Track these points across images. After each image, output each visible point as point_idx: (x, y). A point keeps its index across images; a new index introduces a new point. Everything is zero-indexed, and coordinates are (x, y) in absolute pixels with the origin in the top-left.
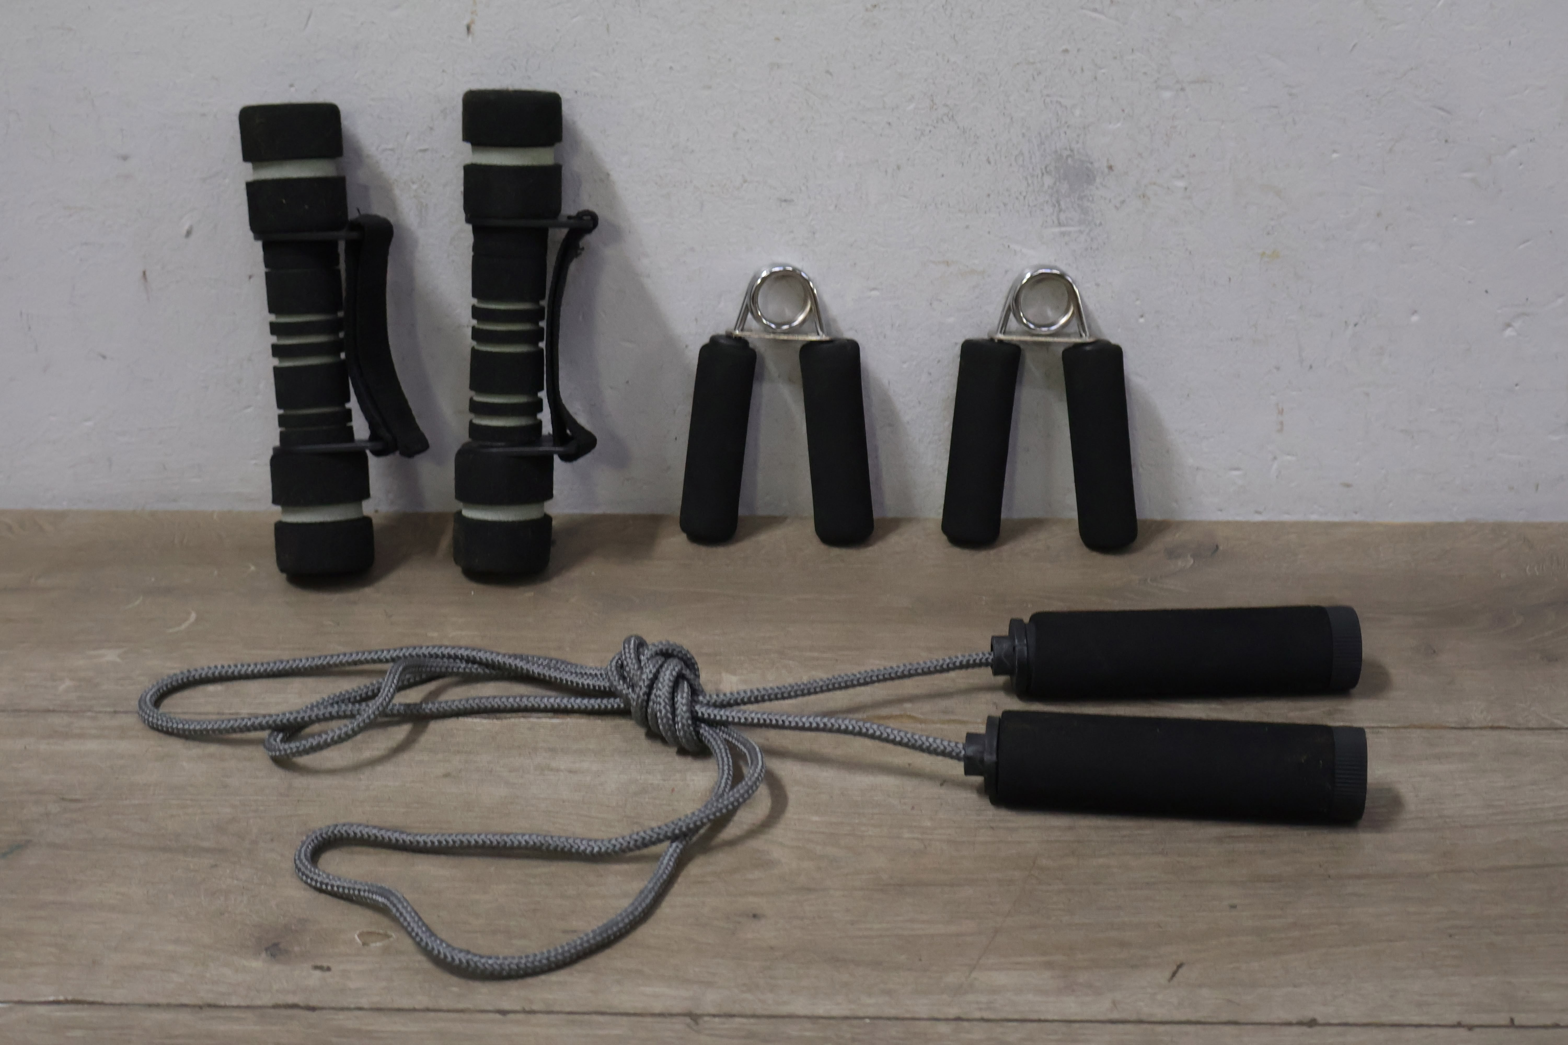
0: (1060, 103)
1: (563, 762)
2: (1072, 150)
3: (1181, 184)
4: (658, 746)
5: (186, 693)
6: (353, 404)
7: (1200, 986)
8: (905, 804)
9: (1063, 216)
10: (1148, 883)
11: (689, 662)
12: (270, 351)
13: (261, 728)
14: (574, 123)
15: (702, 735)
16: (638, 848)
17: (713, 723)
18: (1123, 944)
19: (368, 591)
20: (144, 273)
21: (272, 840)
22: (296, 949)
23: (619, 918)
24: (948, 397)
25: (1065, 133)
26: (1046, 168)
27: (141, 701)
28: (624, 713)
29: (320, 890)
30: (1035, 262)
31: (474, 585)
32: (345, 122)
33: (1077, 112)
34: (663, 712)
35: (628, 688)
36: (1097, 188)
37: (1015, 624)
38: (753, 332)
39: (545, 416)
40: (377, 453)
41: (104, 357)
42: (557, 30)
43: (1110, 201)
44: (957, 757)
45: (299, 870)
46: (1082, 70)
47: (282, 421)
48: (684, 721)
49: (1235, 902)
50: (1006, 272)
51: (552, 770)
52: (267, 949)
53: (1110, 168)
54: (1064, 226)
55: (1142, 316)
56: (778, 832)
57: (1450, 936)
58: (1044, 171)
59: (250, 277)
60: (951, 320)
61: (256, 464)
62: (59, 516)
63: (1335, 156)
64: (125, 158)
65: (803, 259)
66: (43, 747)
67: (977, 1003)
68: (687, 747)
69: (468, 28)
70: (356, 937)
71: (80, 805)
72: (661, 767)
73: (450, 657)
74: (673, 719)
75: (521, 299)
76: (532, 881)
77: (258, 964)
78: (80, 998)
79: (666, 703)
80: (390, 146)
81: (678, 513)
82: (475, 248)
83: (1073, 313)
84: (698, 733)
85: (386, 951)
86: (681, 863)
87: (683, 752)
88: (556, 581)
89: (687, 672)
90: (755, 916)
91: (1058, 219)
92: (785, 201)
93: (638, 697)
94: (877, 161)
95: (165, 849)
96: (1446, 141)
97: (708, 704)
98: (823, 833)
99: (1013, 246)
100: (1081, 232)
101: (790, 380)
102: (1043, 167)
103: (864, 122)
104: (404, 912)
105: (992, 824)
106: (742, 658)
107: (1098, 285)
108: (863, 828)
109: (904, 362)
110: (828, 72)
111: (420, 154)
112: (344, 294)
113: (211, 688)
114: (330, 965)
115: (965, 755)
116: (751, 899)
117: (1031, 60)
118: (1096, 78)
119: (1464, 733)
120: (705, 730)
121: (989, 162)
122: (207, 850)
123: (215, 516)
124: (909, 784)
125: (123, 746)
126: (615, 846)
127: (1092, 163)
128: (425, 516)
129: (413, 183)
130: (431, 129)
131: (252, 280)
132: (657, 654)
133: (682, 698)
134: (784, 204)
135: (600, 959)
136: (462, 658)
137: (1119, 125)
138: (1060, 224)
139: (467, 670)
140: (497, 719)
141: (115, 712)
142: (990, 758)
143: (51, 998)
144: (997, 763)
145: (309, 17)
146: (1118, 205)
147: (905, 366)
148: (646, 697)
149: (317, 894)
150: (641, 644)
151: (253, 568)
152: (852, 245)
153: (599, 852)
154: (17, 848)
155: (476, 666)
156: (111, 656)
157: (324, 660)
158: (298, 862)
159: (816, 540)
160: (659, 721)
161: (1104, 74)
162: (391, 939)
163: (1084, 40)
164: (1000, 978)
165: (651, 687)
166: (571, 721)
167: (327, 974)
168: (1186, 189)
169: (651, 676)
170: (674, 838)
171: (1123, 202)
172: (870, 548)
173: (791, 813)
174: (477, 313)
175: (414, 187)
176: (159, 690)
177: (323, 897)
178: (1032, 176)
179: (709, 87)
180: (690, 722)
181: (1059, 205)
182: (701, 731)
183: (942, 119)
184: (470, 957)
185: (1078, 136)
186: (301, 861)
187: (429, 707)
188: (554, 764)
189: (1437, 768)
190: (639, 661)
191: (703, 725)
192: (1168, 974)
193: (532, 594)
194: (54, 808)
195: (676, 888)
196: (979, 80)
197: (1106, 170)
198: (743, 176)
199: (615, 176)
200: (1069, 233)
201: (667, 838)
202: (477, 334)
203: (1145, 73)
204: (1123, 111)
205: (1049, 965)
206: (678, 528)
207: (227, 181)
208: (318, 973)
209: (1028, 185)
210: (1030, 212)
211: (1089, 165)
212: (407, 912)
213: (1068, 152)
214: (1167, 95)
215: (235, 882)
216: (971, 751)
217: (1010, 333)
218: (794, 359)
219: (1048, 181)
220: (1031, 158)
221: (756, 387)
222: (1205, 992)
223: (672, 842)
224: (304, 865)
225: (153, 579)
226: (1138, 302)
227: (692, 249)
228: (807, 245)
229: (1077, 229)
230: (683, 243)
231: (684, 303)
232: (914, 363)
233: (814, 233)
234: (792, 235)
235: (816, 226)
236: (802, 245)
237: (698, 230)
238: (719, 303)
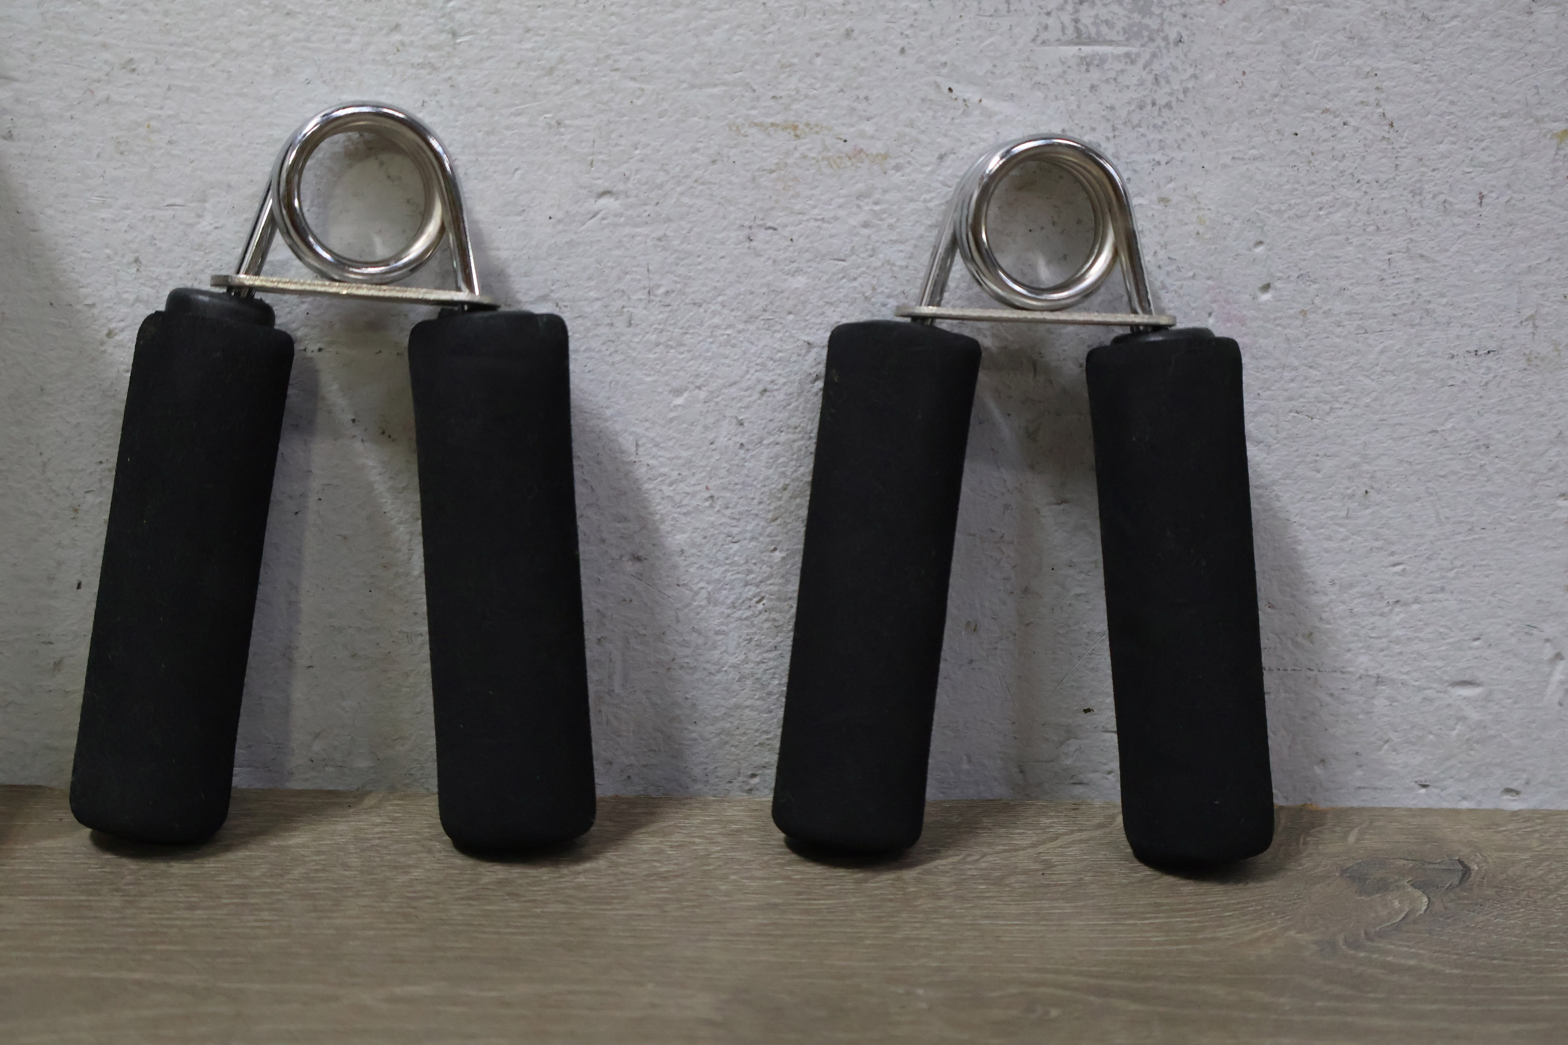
9: (1088, 15)
24: (785, 488)
38: (287, 280)
50: (941, 157)
54: (1091, 41)
55: (1266, 288)
60: (798, 282)
83: (1118, 253)
91: (1076, 21)
100: (1131, 59)
107: (1164, 200)
109: (677, 392)
138: (1080, 39)
147: (679, 401)
152: (551, 71)
159: (442, 844)
200: (1102, 60)
206: (70, 817)
218: (394, 380)
226: (1260, 249)
227: (129, 66)
228: (435, 68)
229: (1122, 50)
230: (105, 46)
231: (106, 214)
232: (702, 395)
233: (455, 34)
234: (397, 37)
235: (458, 16)
236: (422, 66)
237: (145, 11)
238: (199, 216)
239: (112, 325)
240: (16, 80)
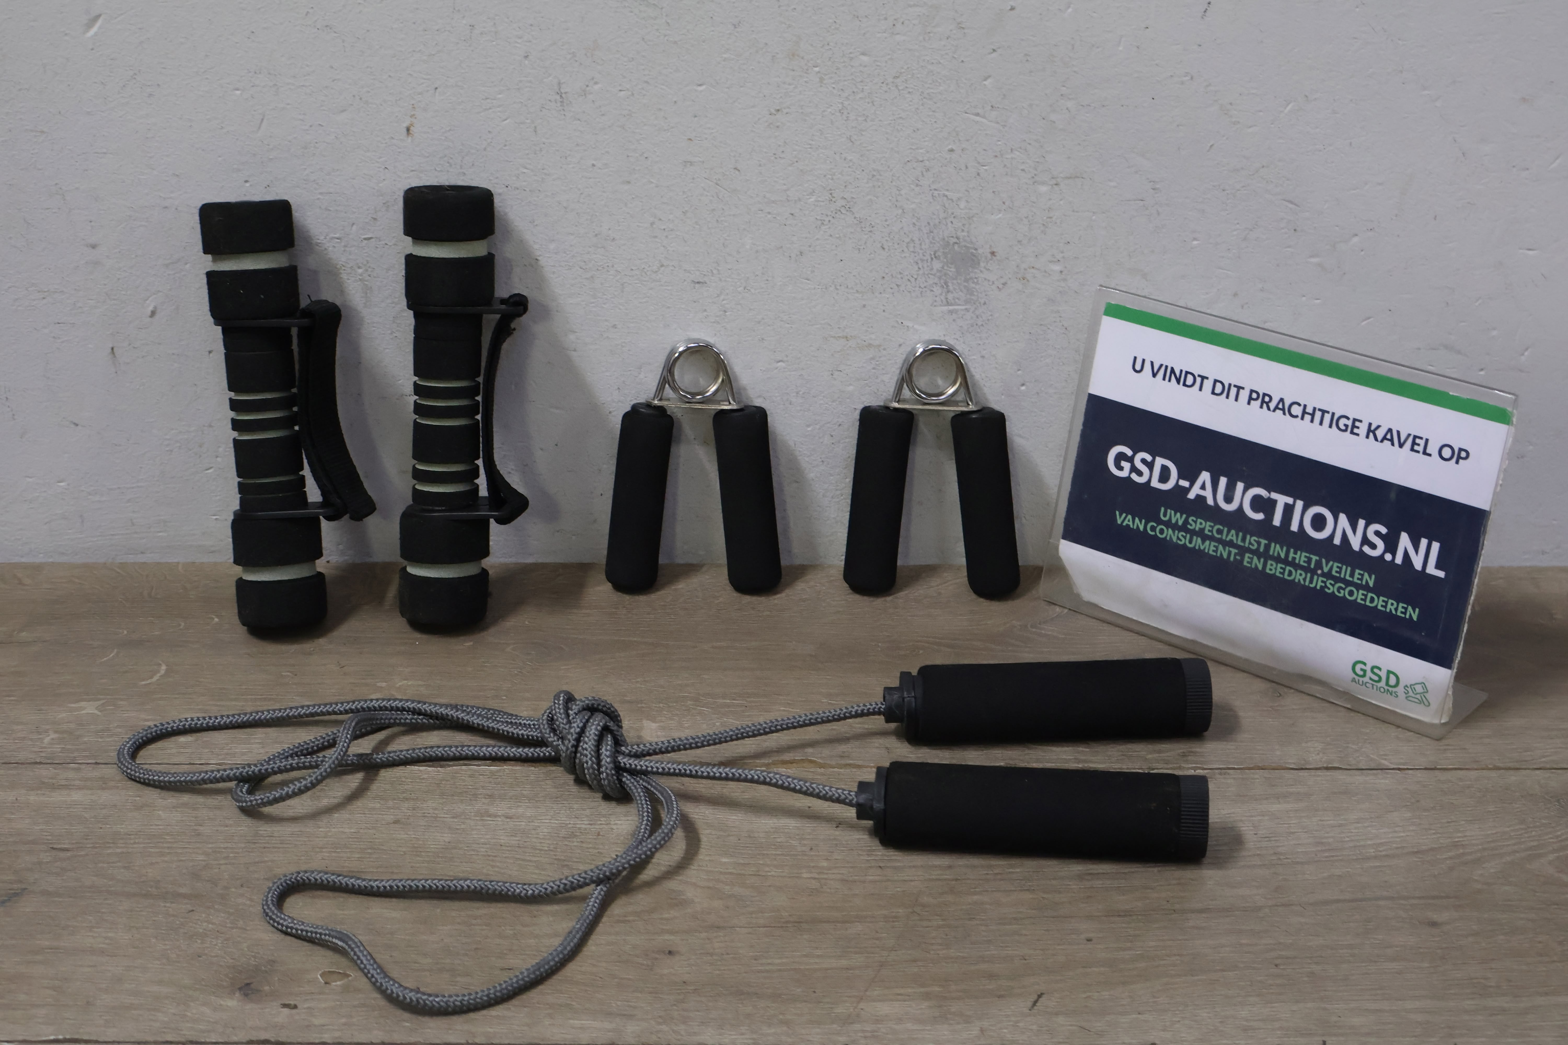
0: (946, 196)
1: (501, 808)
2: (958, 238)
3: (1057, 268)
4: (585, 792)
5: (159, 744)
6: (306, 472)
7: (1057, 1014)
8: (805, 845)
9: (950, 296)
10: (1015, 919)
11: (612, 715)
12: (230, 426)
13: (229, 779)
14: (506, 214)
15: (624, 783)
16: (567, 891)
17: (633, 772)
18: (991, 976)
19: (322, 641)
20: (112, 349)
21: (242, 886)
22: (267, 988)
23: (550, 957)
24: (849, 457)
25: (952, 222)
26: (935, 254)
27: (120, 753)
28: (554, 760)
29: (286, 933)
30: (927, 337)
31: (418, 635)
32: (296, 214)
33: (963, 204)
34: (590, 762)
35: (558, 740)
36: (981, 272)
37: (905, 676)
38: (672, 402)
39: (482, 482)
40: (329, 518)
41: (77, 425)
42: (489, 132)
43: (993, 283)
44: (850, 804)
45: (267, 915)
46: (967, 167)
47: (242, 488)
48: (608, 771)
49: (1091, 935)
50: (900, 345)
51: (490, 816)
52: (240, 989)
53: (993, 253)
54: (952, 305)
55: (1023, 385)
56: (692, 873)
57: (1276, 965)
58: (933, 256)
59: (210, 352)
60: (851, 388)
61: (216, 519)
62: (37, 568)
63: (1195, 243)
64: (94, 247)
65: (715, 334)
66: (33, 798)
67: (863, 1031)
68: (611, 794)
69: (408, 130)
70: (319, 977)
71: (69, 854)
72: (588, 812)
73: (398, 709)
74: (598, 770)
75: (458, 378)
76: (474, 922)
77: (232, 1003)
78: (76, 1037)
79: (592, 756)
80: (337, 235)
81: (604, 561)
82: (416, 331)
83: (961, 384)
84: (620, 781)
85: (346, 989)
86: (605, 905)
87: (607, 797)
88: (492, 630)
89: (611, 724)
90: (670, 953)
91: (947, 299)
92: (698, 283)
93: (567, 749)
94: (782, 247)
95: (147, 896)
96: (1295, 230)
97: (630, 755)
98: (731, 873)
99: (906, 323)
100: (967, 310)
101: (705, 443)
102: (932, 253)
103: (769, 213)
104: (360, 955)
105: (882, 865)
106: (661, 705)
107: (983, 357)
108: (767, 869)
109: (808, 426)
110: (735, 168)
111: (366, 242)
112: (297, 375)
113: (182, 739)
114: (295, 1002)
115: (856, 802)
116: (667, 937)
117: (921, 159)
118: (978, 174)
119: (1302, 773)
120: (627, 779)
121: (884, 249)
122: (184, 896)
123: (180, 567)
124: (808, 826)
125: (105, 797)
126: (546, 889)
127: (976, 249)
128: (374, 565)
129: (359, 268)
130: (375, 219)
131: (211, 355)
132: (584, 709)
133: (607, 750)
134: (697, 285)
135: (534, 994)
136: (408, 710)
137: (1000, 215)
138: (948, 304)
139: (413, 721)
140: (441, 767)
141: (96, 763)
142: (879, 806)
143: (52, 1038)
144: (885, 810)
145: (262, 120)
146: (1001, 286)
147: (809, 429)
148: (574, 749)
149: (283, 936)
150: (570, 699)
151: (216, 620)
152: (759, 322)
153: (533, 895)
154: (13, 896)
155: (421, 717)
156: (89, 708)
157: (284, 713)
158: (265, 907)
159: (729, 587)
160: (586, 771)
161: (986, 170)
162: (350, 978)
163: (968, 140)
164: (884, 1009)
165: (578, 740)
166: (507, 768)
167: (294, 1011)
168: (1061, 272)
169: (578, 730)
170: (599, 882)
171: (1004, 284)
172: (778, 596)
173: (703, 855)
174: (418, 390)
175: (360, 271)
176: (135, 743)
177: (289, 938)
178: (922, 260)
179: (629, 182)
180: (613, 772)
181: (947, 286)
182: (624, 779)
183: (840, 211)
184: (419, 995)
185: (964, 225)
186: (269, 908)
187: (379, 757)
188: (492, 810)
189: (1275, 807)
190: (568, 715)
191: (625, 774)
192: (1030, 1004)
193: (471, 643)
194: (46, 857)
195: (601, 928)
196: (874, 176)
197: (989, 256)
198: (660, 260)
199: (543, 261)
200: (956, 311)
201: (593, 882)
202: (419, 409)
203: (1023, 170)
204: (1004, 203)
205: (927, 996)
206: (604, 577)
207: (188, 266)
208: (286, 1011)
209: (919, 268)
210: (921, 292)
211: (974, 251)
212: (364, 955)
213: (955, 240)
214: (1043, 189)
215: (210, 926)
216: (862, 799)
217: (905, 401)
218: (708, 425)
219: (937, 265)
220: (921, 244)
221: (673, 449)
222: (1061, 1020)
223: (597, 886)
224: (270, 909)
225: (125, 632)
226: (1020, 372)
227: (614, 326)
228: (718, 322)
229: (963, 307)
230: (606, 320)
231: (608, 374)
232: (818, 427)
233: (725, 312)
234: (705, 313)
235: (727, 306)
236: (714, 322)
237: (620, 309)
238: (639, 374)
239: (611, 410)
240: (576, 332)
